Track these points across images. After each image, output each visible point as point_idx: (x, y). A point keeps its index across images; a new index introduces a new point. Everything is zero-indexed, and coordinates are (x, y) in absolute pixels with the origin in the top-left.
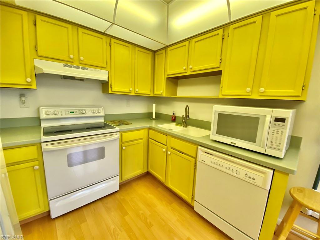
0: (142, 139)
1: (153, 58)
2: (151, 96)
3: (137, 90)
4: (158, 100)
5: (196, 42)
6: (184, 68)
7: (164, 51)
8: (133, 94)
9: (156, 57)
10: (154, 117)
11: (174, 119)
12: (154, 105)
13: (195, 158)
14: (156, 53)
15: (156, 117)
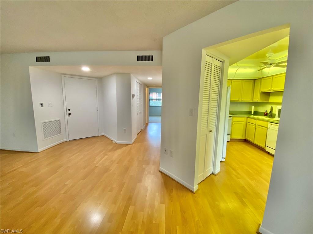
0: (243, 122)
1: (254, 83)
2: (251, 102)
3: (242, 99)
4: (256, 104)
5: (275, 78)
6: (270, 89)
7: (260, 80)
8: (240, 101)
9: (256, 82)
10: (253, 113)
11: (266, 115)
12: (253, 107)
13: (267, 128)
14: (256, 81)
15: (254, 113)
